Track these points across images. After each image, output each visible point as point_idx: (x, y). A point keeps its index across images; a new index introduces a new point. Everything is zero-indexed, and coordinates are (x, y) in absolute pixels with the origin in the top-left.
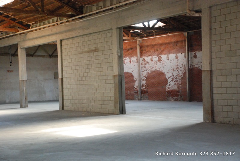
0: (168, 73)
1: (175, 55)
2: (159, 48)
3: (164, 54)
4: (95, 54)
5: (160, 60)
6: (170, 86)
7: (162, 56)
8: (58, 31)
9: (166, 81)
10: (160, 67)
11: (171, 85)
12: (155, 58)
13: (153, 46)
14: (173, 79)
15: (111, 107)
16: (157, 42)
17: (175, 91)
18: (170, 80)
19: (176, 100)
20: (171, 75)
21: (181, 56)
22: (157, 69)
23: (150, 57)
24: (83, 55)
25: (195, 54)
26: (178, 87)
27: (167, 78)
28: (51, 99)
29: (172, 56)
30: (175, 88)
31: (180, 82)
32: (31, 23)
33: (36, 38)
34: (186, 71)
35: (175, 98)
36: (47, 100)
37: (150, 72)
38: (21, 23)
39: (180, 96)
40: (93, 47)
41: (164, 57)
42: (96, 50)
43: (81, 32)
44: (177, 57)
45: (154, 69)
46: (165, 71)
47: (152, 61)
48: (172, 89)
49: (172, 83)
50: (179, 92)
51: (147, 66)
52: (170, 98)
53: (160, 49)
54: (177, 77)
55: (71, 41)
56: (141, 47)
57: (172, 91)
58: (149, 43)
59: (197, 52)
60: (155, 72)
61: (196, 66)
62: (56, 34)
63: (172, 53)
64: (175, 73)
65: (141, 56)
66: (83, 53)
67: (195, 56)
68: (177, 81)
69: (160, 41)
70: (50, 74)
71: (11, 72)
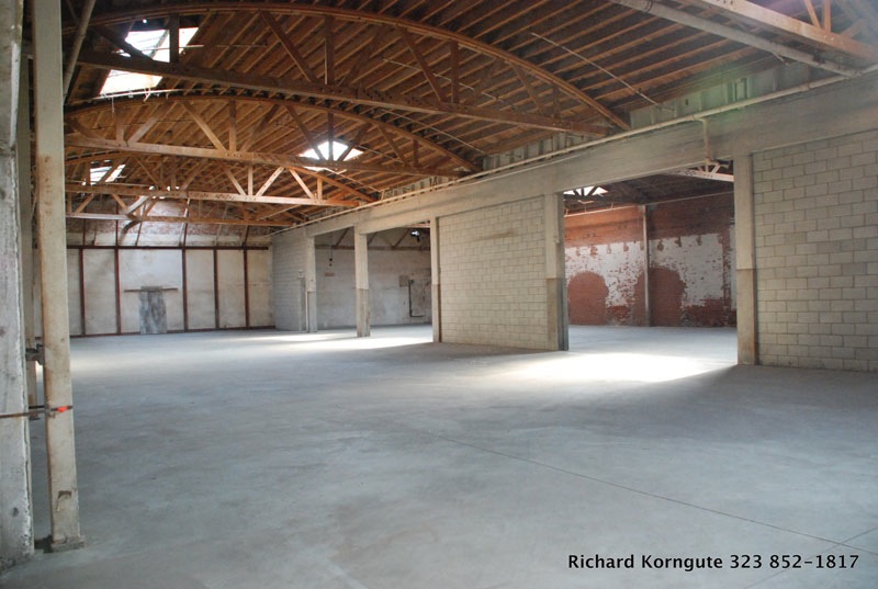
0: (610, 276)
1: (622, 244)
2: (591, 232)
3: (601, 243)
4: (507, 240)
5: (593, 253)
6: (614, 300)
7: (598, 247)
8: (432, 202)
9: (606, 291)
10: (593, 265)
11: (615, 298)
12: (585, 250)
13: (580, 228)
14: (619, 287)
15: (539, 336)
16: (588, 222)
17: (623, 308)
18: (612, 289)
19: (623, 324)
20: (615, 280)
21: (634, 246)
22: (589, 269)
23: (575, 249)
24: (481, 243)
25: (660, 243)
26: (628, 301)
27: (607, 285)
28: (395, 323)
29: (617, 247)
30: (623, 302)
31: (632, 293)
32: (382, 190)
33: (389, 216)
34: (643, 274)
35: (622, 320)
37: (574, 274)
38: (364, 192)
39: (631, 318)
40: (503, 229)
41: (601, 249)
42: (510, 233)
43: (479, 203)
44: (626, 249)
45: (583, 270)
46: (604, 273)
47: (578, 255)
48: (616, 304)
49: (618, 295)
50: (629, 310)
52: (614, 321)
53: (593, 234)
54: (627, 284)
55: (457, 219)
57: (617, 308)
58: (573, 225)
59: (664, 240)
60: (584, 274)
61: (662, 264)
62: (429, 206)
63: (615, 241)
64: (623, 277)
66: (481, 239)
67: (660, 247)
68: (626, 291)
69: (593, 221)
70: (393, 280)
71: (332, 275)
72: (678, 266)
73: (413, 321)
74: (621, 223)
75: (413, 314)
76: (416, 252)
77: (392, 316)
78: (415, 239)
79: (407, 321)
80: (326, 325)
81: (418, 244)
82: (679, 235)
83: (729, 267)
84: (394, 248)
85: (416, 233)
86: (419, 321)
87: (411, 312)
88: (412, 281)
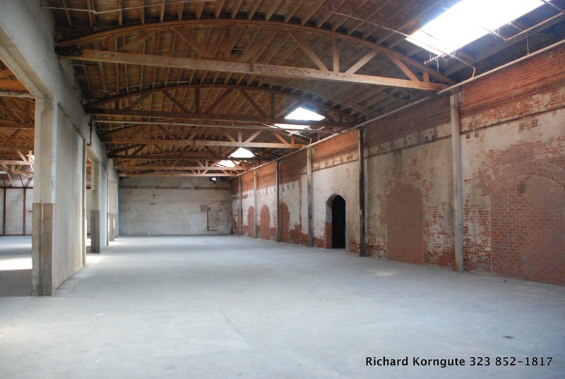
0: (271, 208)
2: (266, 178)
5: (267, 193)
10: (267, 201)
11: (272, 222)
13: (264, 176)
17: (274, 228)
19: (274, 239)
20: (272, 210)
22: (266, 203)
23: (262, 190)
27: (270, 213)
28: (196, 233)
30: (274, 225)
31: (277, 220)
36: (192, 234)
37: (262, 206)
45: (264, 203)
46: (269, 206)
47: (263, 193)
48: (272, 226)
49: (273, 220)
50: (276, 231)
52: (271, 237)
53: (267, 180)
56: (258, 179)
57: (272, 229)
58: (261, 173)
59: (284, 184)
60: (264, 206)
61: (284, 201)
64: (274, 209)
65: (258, 188)
67: (283, 190)
68: (275, 218)
70: (196, 207)
71: (154, 204)
72: (288, 202)
73: (210, 233)
75: (210, 229)
76: (213, 191)
77: (194, 230)
78: (212, 182)
79: (206, 233)
80: (149, 233)
81: (215, 186)
82: (288, 182)
83: (301, 204)
84: (197, 188)
85: (214, 179)
86: (214, 233)
87: (208, 227)
88: (210, 209)
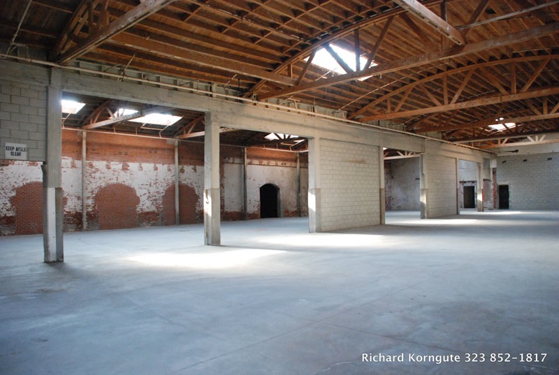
0: (141, 188)
1: (152, 165)
2: (123, 151)
3: (133, 161)
5: (125, 168)
6: (144, 207)
7: (130, 164)
8: (317, 125)
9: (137, 200)
10: (125, 179)
11: (146, 205)
12: (116, 165)
14: (148, 197)
16: (120, 142)
17: (153, 213)
18: (143, 199)
19: (153, 225)
20: (146, 191)
21: (163, 168)
22: (120, 181)
23: (105, 163)
24: (348, 164)
26: (157, 208)
27: (138, 194)
29: (148, 166)
30: (153, 208)
31: (161, 202)
35: (152, 222)
37: (103, 185)
39: (160, 220)
40: (360, 158)
41: (133, 166)
42: (362, 162)
43: (350, 139)
44: (156, 169)
45: (114, 181)
46: (135, 185)
47: (109, 168)
48: (147, 210)
49: (148, 203)
50: (158, 215)
51: (97, 175)
52: (144, 223)
54: (156, 195)
55: (332, 144)
57: (148, 213)
58: (103, 141)
59: (185, 166)
60: (114, 185)
61: (183, 182)
63: (147, 162)
64: (153, 190)
66: (348, 161)
68: (156, 200)
72: (194, 184)
74: (152, 149)
82: (194, 164)
83: (223, 187)
